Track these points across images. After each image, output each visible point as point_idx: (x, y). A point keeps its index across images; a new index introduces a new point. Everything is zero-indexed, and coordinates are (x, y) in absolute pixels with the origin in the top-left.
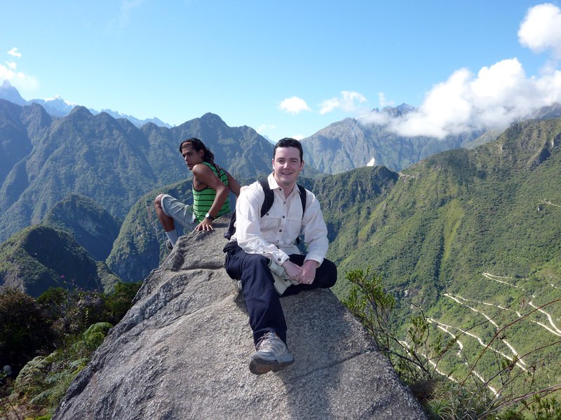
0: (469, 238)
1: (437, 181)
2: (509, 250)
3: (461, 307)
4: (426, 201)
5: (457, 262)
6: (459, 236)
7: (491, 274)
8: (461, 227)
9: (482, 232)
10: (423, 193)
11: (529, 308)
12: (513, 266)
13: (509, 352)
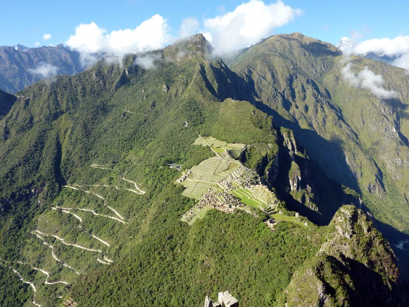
0: (79, 141)
1: (49, 99)
2: (107, 146)
3: (77, 192)
4: (42, 116)
5: (71, 160)
6: (70, 141)
7: (96, 164)
8: (72, 133)
9: (87, 135)
10: (38, 110)
11: (122, 182)
12: (110, 156)
13: (113, 214)
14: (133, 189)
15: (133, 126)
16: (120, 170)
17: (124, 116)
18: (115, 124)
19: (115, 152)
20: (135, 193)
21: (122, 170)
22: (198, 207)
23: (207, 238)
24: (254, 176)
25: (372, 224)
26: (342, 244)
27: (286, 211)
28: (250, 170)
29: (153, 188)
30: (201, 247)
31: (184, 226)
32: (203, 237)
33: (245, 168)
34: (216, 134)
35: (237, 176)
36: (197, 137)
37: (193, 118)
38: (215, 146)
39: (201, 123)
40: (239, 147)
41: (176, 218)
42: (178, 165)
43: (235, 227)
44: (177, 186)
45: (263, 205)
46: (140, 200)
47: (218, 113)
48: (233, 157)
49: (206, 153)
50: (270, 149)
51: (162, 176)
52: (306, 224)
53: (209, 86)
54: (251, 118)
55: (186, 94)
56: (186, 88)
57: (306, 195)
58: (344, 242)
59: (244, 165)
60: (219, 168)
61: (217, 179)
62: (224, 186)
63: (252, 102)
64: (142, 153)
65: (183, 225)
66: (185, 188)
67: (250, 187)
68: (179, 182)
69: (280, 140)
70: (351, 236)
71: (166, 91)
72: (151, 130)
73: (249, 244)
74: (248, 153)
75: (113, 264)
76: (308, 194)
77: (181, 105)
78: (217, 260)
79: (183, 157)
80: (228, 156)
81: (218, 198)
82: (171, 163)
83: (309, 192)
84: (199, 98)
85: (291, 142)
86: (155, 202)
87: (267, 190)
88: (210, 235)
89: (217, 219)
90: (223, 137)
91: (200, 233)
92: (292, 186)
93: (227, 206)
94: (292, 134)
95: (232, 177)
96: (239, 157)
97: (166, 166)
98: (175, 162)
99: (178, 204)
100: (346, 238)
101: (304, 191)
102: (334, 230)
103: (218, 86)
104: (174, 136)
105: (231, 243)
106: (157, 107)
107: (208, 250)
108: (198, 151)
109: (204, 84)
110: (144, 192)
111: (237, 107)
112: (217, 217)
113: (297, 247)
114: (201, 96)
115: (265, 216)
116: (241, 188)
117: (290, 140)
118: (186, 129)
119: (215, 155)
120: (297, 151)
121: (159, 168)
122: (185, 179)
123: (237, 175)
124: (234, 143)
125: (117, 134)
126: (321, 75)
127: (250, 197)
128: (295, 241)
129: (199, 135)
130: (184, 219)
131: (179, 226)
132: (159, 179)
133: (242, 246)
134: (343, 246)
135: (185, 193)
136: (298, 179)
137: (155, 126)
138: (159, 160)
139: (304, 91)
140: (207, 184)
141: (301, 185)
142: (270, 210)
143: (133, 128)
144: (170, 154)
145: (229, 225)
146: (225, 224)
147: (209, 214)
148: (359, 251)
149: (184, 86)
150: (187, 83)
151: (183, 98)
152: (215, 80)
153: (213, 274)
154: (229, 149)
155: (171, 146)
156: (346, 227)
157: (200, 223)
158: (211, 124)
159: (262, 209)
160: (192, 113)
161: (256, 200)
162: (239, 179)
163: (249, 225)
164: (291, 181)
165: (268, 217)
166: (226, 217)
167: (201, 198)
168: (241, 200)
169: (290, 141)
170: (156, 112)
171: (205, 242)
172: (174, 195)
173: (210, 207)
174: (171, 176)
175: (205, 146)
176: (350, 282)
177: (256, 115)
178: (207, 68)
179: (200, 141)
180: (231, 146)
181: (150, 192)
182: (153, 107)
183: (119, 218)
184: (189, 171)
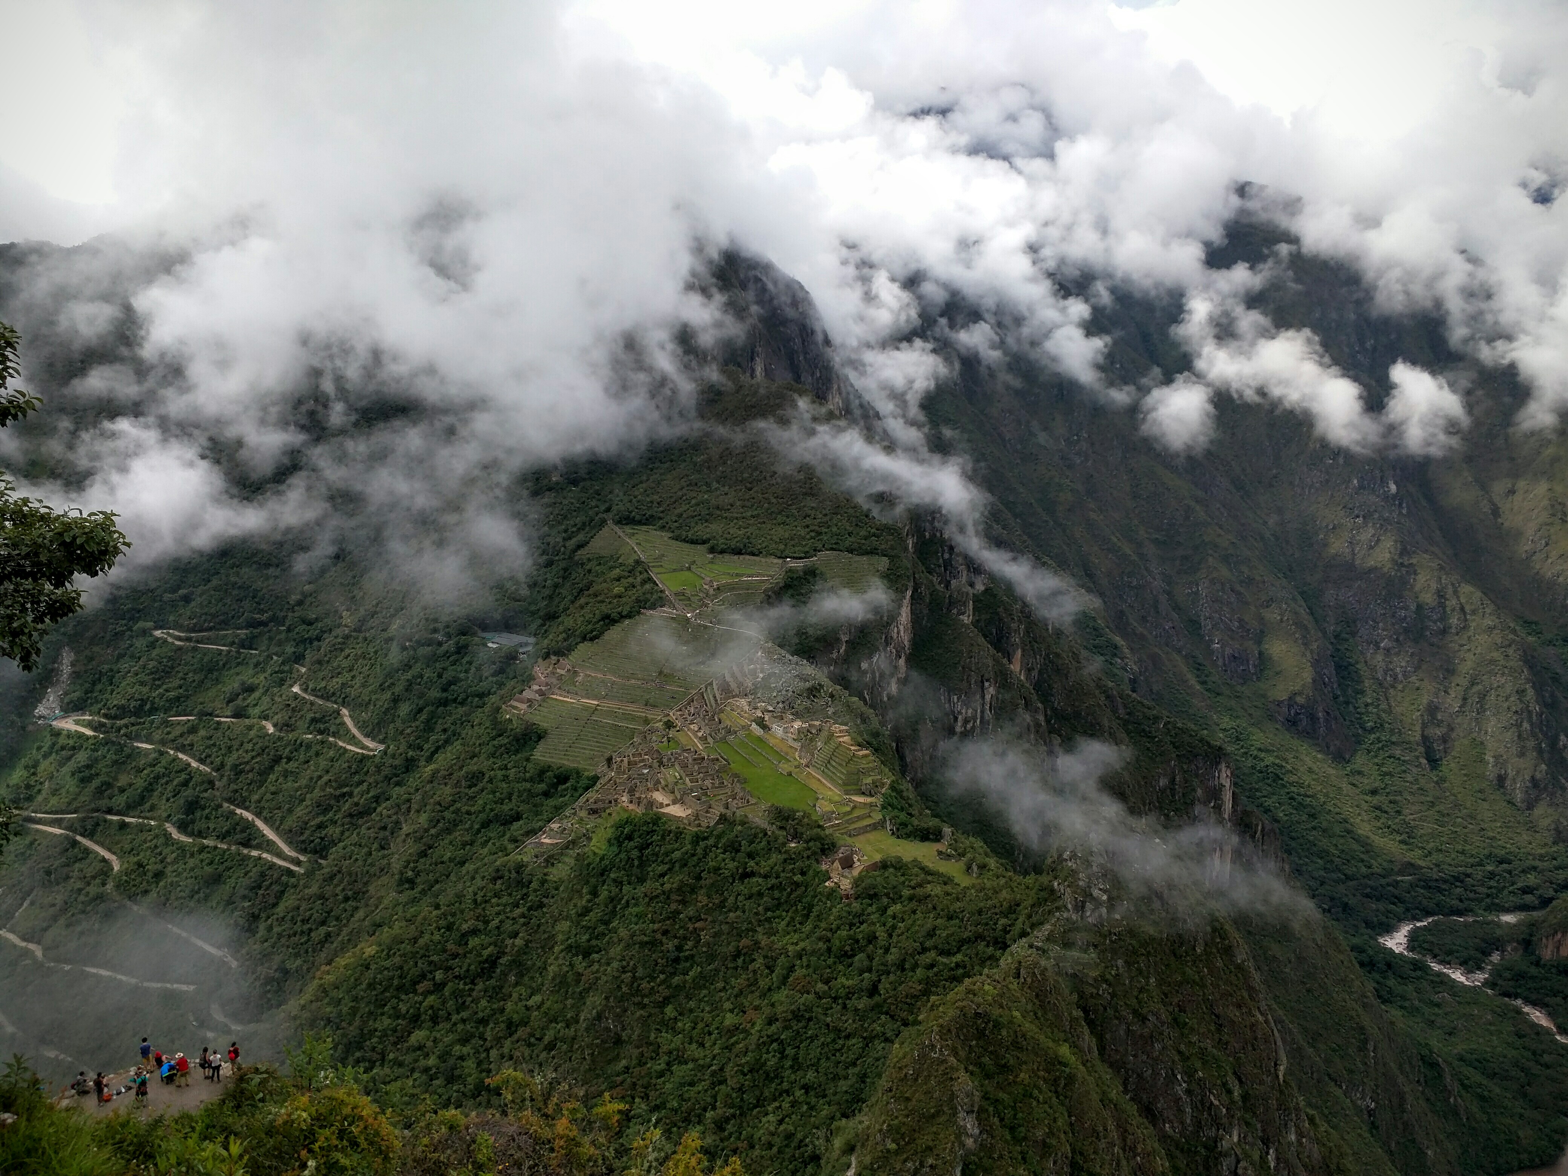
7: (180, 629)
13: (254, 838)
14: (337, 734)
16: (283, 652)
20: (344, 752)
21: (289, 654)
29: (419, 731)
33: (778, 652)
34: (674, 517)
35: (745, 684)
36: (601, 526)
38: (667, 565)
40: (760, 570)
44: (514, 724)
45: (830, 798)
51: (455, 680)
52: (974, 869)
59: (776, 642)
66: (545, 734)
68: (525, 707)
73: (763, 946)
79: (543, 603)
80: (715, 605)
81: (665, 773)
89: (654, 854)
90: (699, 528)
93: (696, 804)
95: (726, 688)
99: (515, 796)
110: (381, 748)
112: (653, 848)
116: (757, 731)
119: (663, 600)
122: (545, 695)
123: (743, 680)
124: (739, 554)
127: (785, 768)
129: (609, 519)
133: (739, 954)
135: (541, 754)
140: (633, 715)
147: (623, 835)
154: (723, 576)
168: (745, 782)
175: (631, 560)
179: (612, 541)
180: (731, 564)
181: (404, 744)
183: (280, 854)
184: (563, 663)
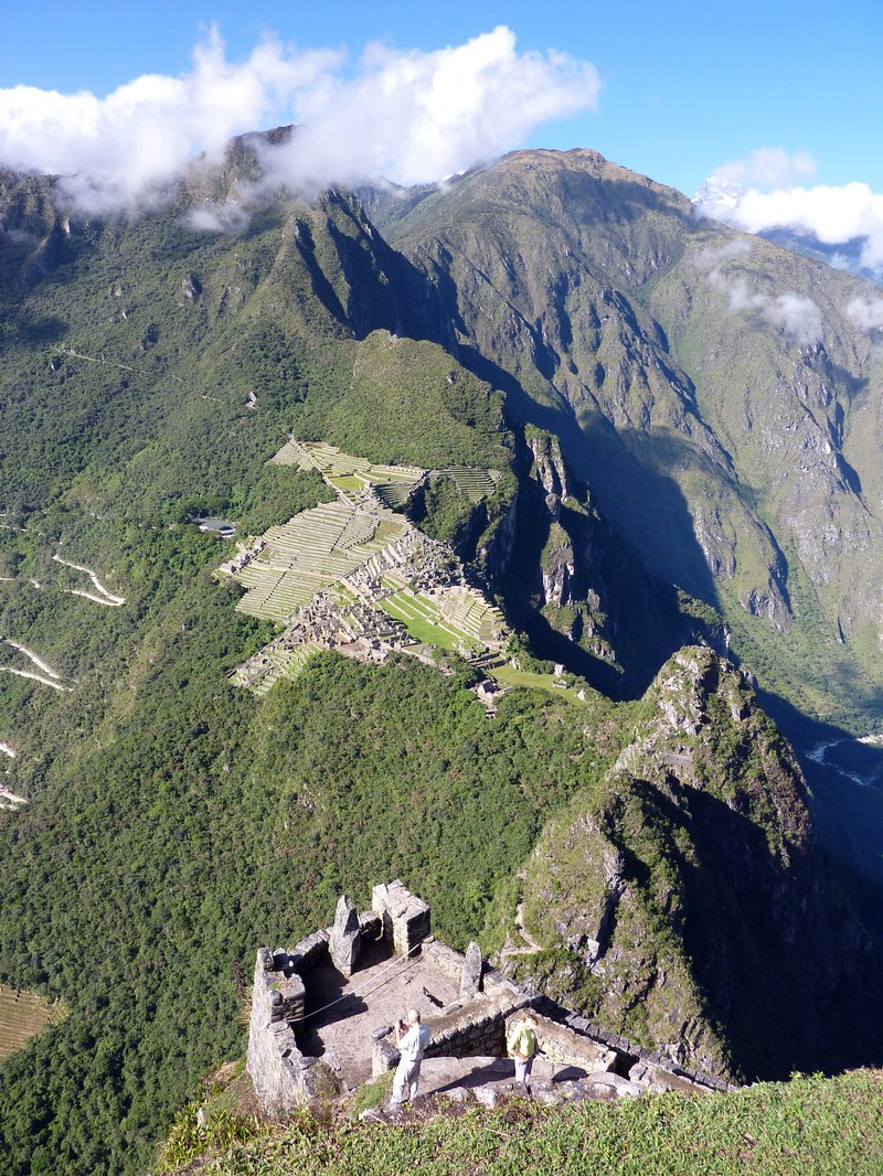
11: (53, 568)
12: (14, 489)
13: (25, 663)
14: (87, 590)
15: (85, 397)
16: (46, 531)
17: (58, 365)
18: (30, 391)
19: (30, 475)
20: (92, 603)
21: (50, 531)
22: (282, 644)
23: (306, 731)
24: (446, 561)
25: (753, 699)
26: (673, 749)
27: (529, 659)
28: (435, 542)
29: (149, 589)
30: (289, 757)
31: (241, 698)
32: (296, 728)
33: (422, 537)
34: (341, 437)
35: (399, 560)
36: (285, 441)
37: (271, 384)
38: (336, 471)
39: (297, 400)
40: (407, 477)
41: (218, 675)
42: (226, 523)
43: (387, 703)
44: (221, 584)
45: (469, 642)
46: (110, 622)
47: (347, 370)
48: (388, 505)
49: (310, 491)
50: (494, 484)
51: (175, 552)
52: (581, 695)
53: (324, 291)
54: (444, 395)
55: (253, 310)
56: (252, 291)
57: (584, 616)
58: (678, 743)
59: (420, 529)
60: (346, 534)
61: (339, 566)
62: (358, 589)
63: (450, 346)
64: (113, 483)
65: (237, 696)
66: (246, 590)
67: (432, 593)
68: (229, 572)
69: (521, 462)
70: (698, 729)
71: (190, 294)
72: (143, 414)
73: (425, 747)
74: (432, 496)
75: (26, 808)
76: (589, 613)
77: (237, 341)
78: (334, 792)
79: (242, 498)
80: (374, 502)
81: (342, 621)
82: (204, 514)
83: (592, 608)
84: (293, 323)
85: (553, 469)
86: (155, 629)
87: (481, 600)
88: (318, 722)
89: (338, 679)
90: (361, 446)
91: (286, 718)
92: (549, 591)
93: (368, 643)
94: (555, 448)
95: (383, 561)
96: (406, 506)
97: (188, 522)
98: (215, 513)
99: (225, 637)
100: (684, 735)
101: (580, 606)
102: (656, 711)
103: (352, 292)
104: (212, 436)
105: (376, 747)
106: (164, 346)
107: (310, 765)
108: (287, 484)
109: (309, 281)
110: (121, 601)
111: (405, 358)
112: (337, 674)
113: (555, 758)
114: (298, 317)
115: (471, 673)
116: (409, 593)
117: (551, 463)
118: (252, 414)
119: (335, 497)
120: (568, 494)
121: (165, 531)
122: (245, 564)
123: (397, 556)
124: (392, 464)
125: (35, 423)
126: (645, 280)
127: (433, 619)
128: (551, 739)
129: (291, 436)
130: (240, 678)
131: (226, 698)
132: (166, 562)
133: (405, 753)
134: (676, 755)
135: (245, 606)
136: (567, 572)
137: (155, 403)
138: (166, 505)
139: (596, 323)
140: (312, 579)
141: (574, 589)
142: (486, 655)
143: (84, 407)
144: (199, 488)
145: (372, 697)
146: (359, 694)
147: (314, 665)
148: (716, 767)
149: (249, 285)
150: (257, 277)
151: (243, 319)
152: (342, 272)
153: (323, 830)
154: (379, 481)
155: (204, 464)
156: (686, 705)
157: (289, 690)
158: (326, 404)
159: (465, 653)
160: (267, 367)
161: (451, 627)
162: (403, 568)
163: (426, 695)
164: (546, 577)
165: (480, 677)
166: (364, 676)
167: (293, 619)
168: (406, 627)
169: (549, 468)
170: (158, 359)
171: (301, 743)
172: (212, 610)
173: (318, 646)
174: (203, 555)
175: (308, 468)
176: (689, 848)
177: (459, 384)
178: (319, 235)
179: (293, 454)
180: (384, 473)
181: (138, 598)
182: (149, 344)
183: (45, 675)
184: (259, 540)
